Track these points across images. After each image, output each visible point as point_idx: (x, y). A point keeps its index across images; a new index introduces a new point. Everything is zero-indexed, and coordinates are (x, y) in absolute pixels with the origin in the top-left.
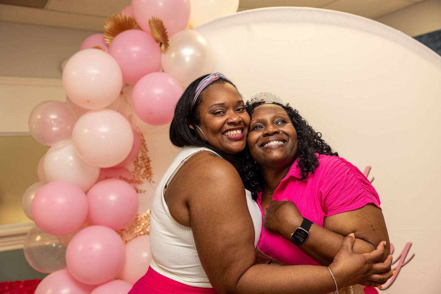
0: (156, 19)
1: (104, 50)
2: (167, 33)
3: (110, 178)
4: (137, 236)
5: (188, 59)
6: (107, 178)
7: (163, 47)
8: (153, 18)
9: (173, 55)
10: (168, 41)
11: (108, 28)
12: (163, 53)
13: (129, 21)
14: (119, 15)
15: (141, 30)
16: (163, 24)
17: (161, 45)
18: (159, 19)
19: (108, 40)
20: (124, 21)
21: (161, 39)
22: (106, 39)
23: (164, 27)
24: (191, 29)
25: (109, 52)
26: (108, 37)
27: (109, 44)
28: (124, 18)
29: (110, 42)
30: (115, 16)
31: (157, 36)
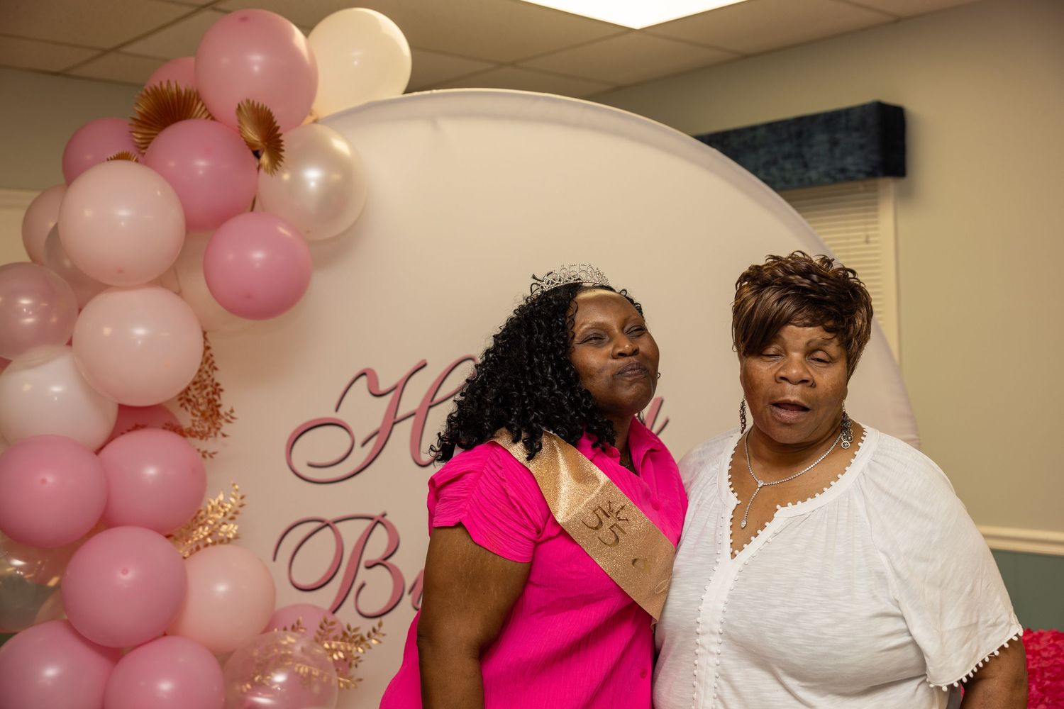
0: (258, 105)
1: (137, 161)
2: (280, 135)
3: (143, 427)
4: (198, 548)
5: (313, 185)
6: (137, 427)
7: (265, 159)
8: (251, 102)
9: (286, 176)
10: (283, 151)
11: (141, 110)
12: (266, 170)
13: (185, 98)
14: (165, 86)
15: (213, 119)
16: (273, 118)
17: (257, 155)
18: (263, 105)
19: (139, 136)
20: (175, 97)
21: (260, 144)
22: (134, 134)
23: (275, 123)
24: (315, 121)
25: (146, 163)
26: (139, 130)
27: (142, 143)
28: (175, 92)
29: (143, 141)
30: (156, 88)
31: (253, 135)
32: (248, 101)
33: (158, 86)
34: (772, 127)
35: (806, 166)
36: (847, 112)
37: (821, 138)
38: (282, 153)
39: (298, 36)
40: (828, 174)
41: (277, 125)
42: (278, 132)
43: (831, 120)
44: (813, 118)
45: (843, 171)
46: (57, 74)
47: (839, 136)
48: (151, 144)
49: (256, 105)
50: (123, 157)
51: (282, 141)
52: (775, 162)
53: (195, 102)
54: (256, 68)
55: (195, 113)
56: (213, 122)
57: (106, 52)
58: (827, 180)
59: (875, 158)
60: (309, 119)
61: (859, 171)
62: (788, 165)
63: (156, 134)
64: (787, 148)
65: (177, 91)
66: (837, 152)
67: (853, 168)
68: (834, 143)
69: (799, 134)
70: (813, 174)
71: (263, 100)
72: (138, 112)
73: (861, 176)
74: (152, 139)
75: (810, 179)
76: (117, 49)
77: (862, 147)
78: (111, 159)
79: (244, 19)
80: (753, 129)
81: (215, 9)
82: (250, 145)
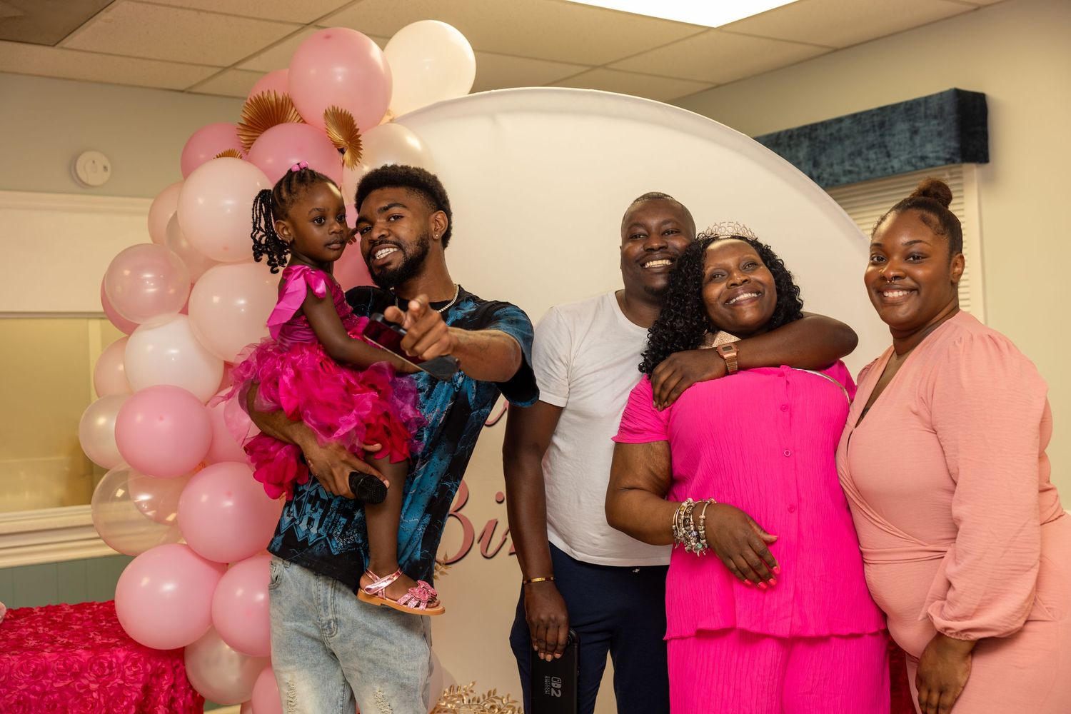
1: (241, 157)
2: (360, 136)
7: (347, 156)
8: (336, 108)
10: (362, 149)
11: (246, 116)
12: (348, 166)
13: (282, 103)
14: (266, 95)
15: (306, 123)
16: (353, 121)
17: (342, 151)
18: (345, 112)
19: (245, 138)
20: (274, 104)
21: (344, 143)
22: (241, 137)
23: (355, 125)
24: (391, 121)
25: (250, 161)
26: (244, 134)
27: (247, 144)
28: (274, 100)
29: (248, 142)
30: (259, 97)
31: (337, 136)
32: (333, 107)
33: (261, 96)
34: (856, 118)
35: (888, 155)
36: (927, 99)
37: (902, 127)
38: (360, 151)
39: (375, 50)
40: (909, 162)
41: (357, 127)
42: (358, 134)
43: (910, 109)
44: (894, 108)
45: (923, 158)
46: (182, 91)
47: (917, 124)
48: (254, 145)
49: (340, 111)
50: (229, 154)
51: (360, 141)
52: (860, 153)
53: (290, 106)
54: (340, 78)
55: (291, 116)
56: (303, 124)
57: (225, 69)
58: (908, 168)
59: (954, 144)
60: (387, 118)
61: (938, 158)
62: (872, 155)
63: (258, 136)
64: (871, 138)
65: (276, 99)
66: (917, 140)
67: (931, 155)
68: (915, 132)
69: (882, 124)
70: (896, 163)
71: (345, 106)
72: (244, 117)
73: (941, 162)
74: (255, 140)
75: (892, 167)
76: (234, 66)
77: (940, 134)
78: (220, 156)
79: (328, 37)
80: (839, 120)
81: (316, 26)
82: (336, 145)
